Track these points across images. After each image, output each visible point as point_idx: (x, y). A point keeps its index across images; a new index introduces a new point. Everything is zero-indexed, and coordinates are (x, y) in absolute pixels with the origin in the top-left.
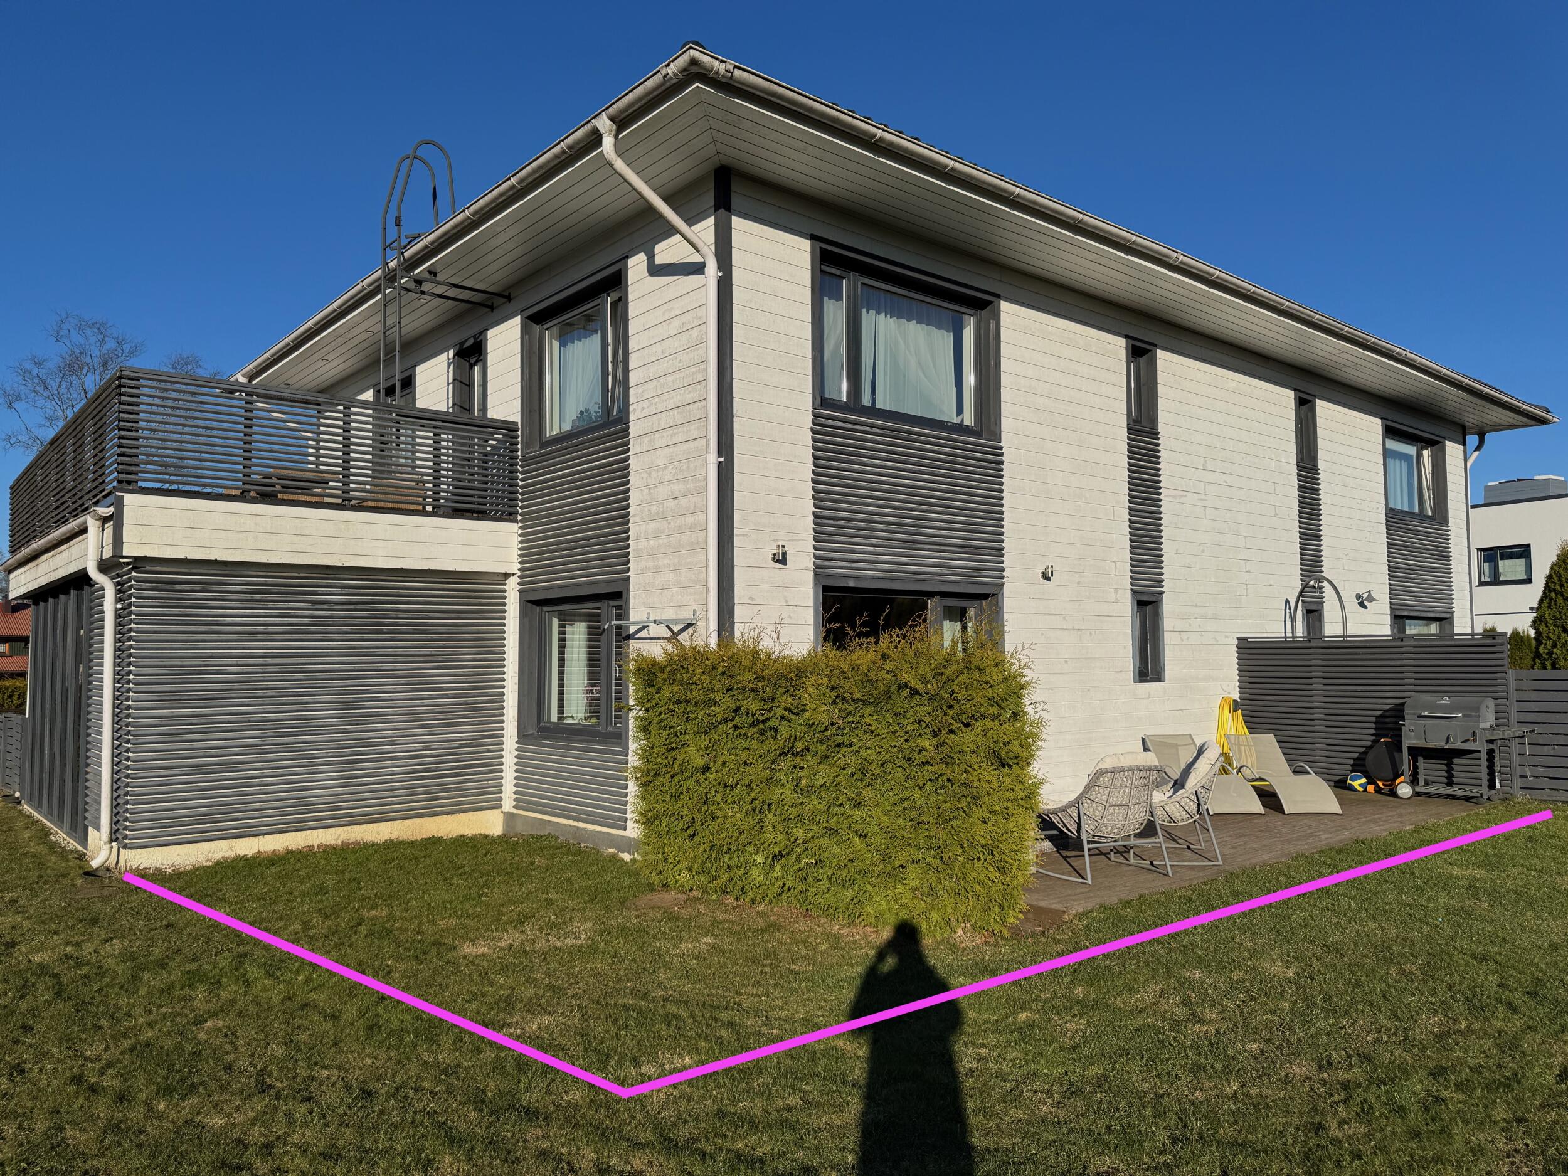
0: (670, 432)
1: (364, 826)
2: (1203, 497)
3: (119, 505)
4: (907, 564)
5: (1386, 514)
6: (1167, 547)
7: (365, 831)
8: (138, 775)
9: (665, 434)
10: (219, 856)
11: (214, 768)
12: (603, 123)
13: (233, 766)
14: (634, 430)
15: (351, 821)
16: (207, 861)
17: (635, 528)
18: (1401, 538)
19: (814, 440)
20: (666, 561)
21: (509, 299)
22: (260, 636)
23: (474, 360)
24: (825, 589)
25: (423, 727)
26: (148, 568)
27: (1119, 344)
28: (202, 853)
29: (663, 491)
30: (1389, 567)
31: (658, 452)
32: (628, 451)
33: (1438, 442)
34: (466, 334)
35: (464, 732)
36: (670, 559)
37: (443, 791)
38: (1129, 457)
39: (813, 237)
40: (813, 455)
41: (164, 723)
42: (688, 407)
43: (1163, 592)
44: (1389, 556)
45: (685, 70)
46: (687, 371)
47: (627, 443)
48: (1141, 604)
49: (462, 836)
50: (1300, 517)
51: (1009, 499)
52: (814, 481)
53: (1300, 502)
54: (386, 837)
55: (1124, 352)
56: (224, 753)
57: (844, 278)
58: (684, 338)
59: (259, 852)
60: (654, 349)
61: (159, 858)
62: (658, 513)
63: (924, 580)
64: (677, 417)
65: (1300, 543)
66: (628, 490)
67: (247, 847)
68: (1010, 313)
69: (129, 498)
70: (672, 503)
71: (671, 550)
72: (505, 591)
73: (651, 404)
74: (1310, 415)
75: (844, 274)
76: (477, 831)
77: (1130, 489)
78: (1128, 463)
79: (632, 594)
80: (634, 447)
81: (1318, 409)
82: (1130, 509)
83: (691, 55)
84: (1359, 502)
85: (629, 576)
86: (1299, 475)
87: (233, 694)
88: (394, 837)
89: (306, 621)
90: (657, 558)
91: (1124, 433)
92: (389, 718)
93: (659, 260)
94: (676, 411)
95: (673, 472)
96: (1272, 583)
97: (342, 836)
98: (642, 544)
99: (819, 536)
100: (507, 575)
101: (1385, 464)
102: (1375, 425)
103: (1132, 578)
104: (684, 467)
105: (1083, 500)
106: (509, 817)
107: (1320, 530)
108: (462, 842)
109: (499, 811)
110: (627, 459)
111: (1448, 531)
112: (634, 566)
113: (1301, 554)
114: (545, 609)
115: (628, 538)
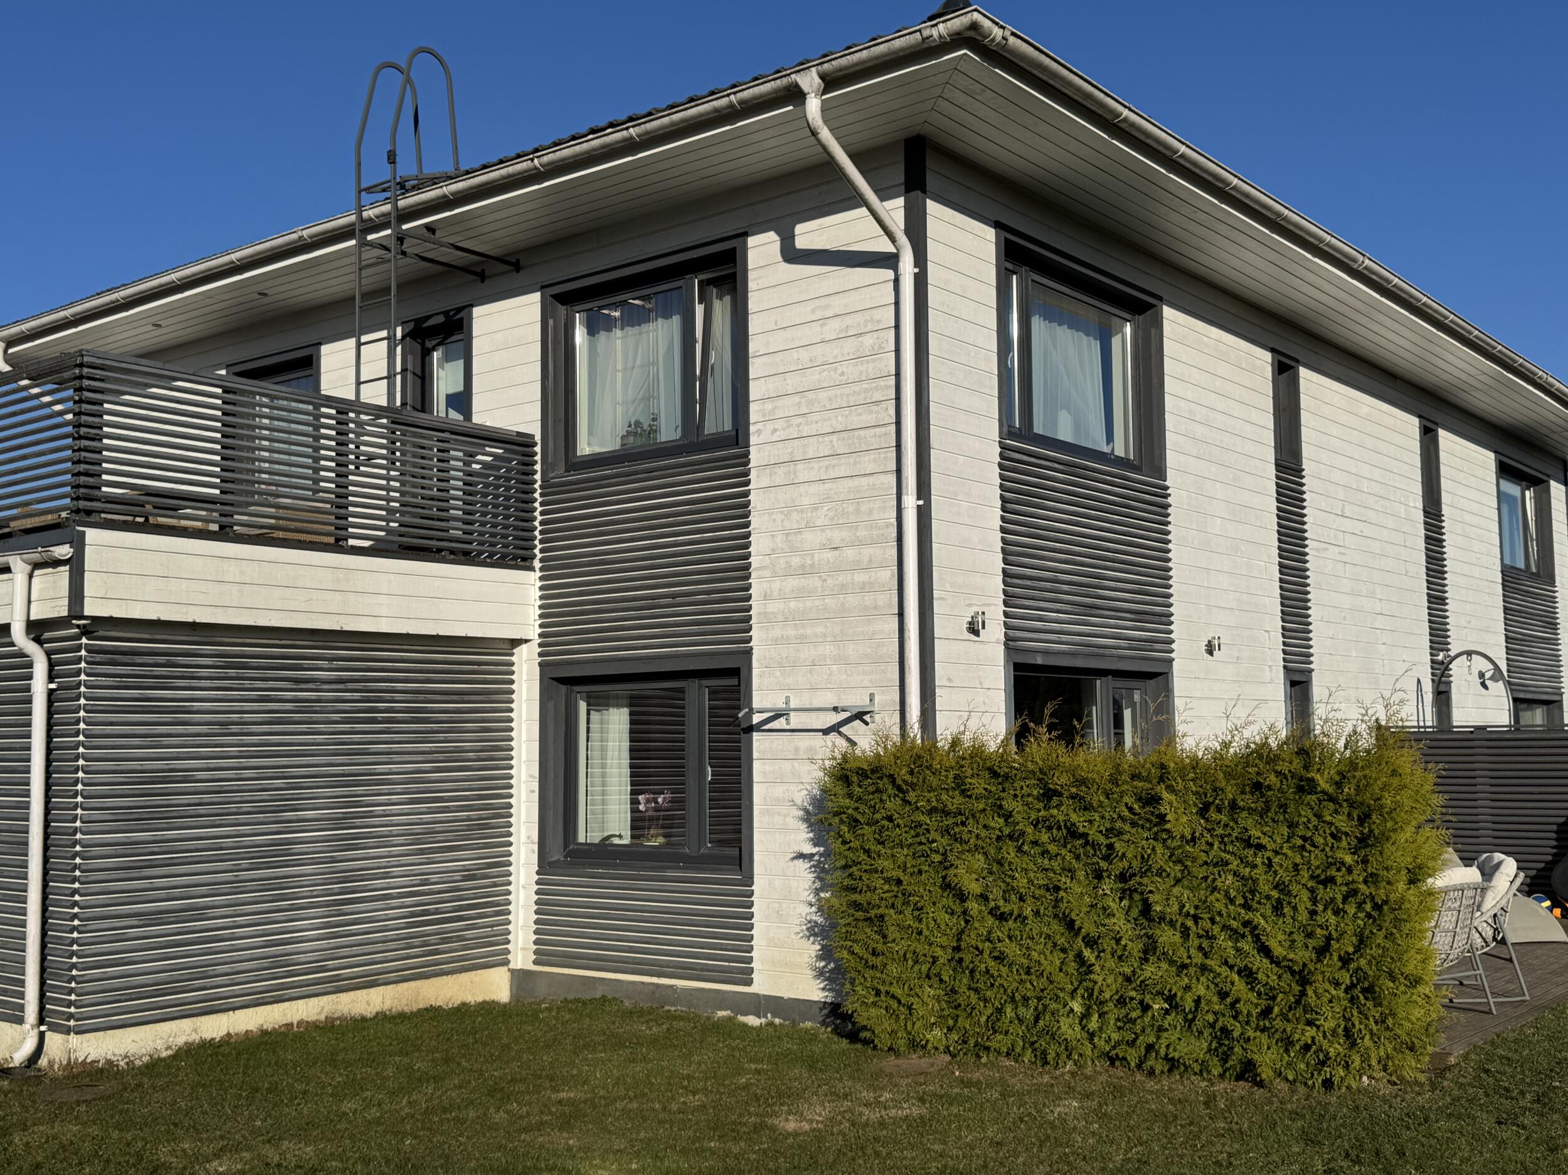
0: (825, 463)
1: (352, 993)
2: (1342, 550)
3: (79, 544)
4: (1089, 635)
5: (1502, 572)
6: (1314, 612)
7: (353, 1001)
8: (89, 928)
9: (816, 466)
10: (181, 1040)
11: (178, 915)
12: (810, 81)
13: (200, 913)
14: (756, 456)
15: (339, 986)
16: (167, 1049)
17: (758, 585)
18: (1517, 602)
19: (1002, 477)
20: (819, 630)
21: (517, 267)
22: (234, 728)
23: (434, 342)
24: (1018, 667)
25: (422, 852)
26: (101, 633)
27: (1265, 359)
28: (161, 1038)
29: (811, 539)
30: (1507, 637)
31: (803, 488)
32: (748, 483)
33: (1541, 482)
34: (432, 306)
35: (466, 860)
36: (826, 627)
37: (445, 941)
38: (1278, 501)
39: (997, 225)
40: (1002, 496)
41: (120, 852)
42: (857, 433)
43: (1313, 670)
44: (1506, 624)
45: (958, 33)
46: (856, 388)
47: (747, 474)
48: (1293, 684)
49: (464, 1004)
50: (1428, 575)
51: (1177, 554)
52: (1003, 530)
53: (1427, 556)
54: (378, 1009)
55: (1269, 369)
56: (189, 894)
57: (1015, 273)
58: (850, 346)
59: (229, 1034)
60: (795, 354)
61: (110, 1047)
62: (803, 566)
63: (1103, 656)
64: (838, 444)
65: (1429, 608)
66: (748, 535)
67: (214, 1027)
68: (1173, 320)
69: (92, 535)
70: (830, 555)
71: (827, 615)
72: (512, 664)
73: (790, 426)
74: (1432, 447)
75: (1016, 268)
76: (480, 999)
77: (1280, 541)
78: (1278, 507)
79: (755, 672)
80: (756, 479)
81: (1441, 441)
82: (1281, 565)
83: (974, 18)
84: (1478, 556)
85: (751, 648)
86: (1426, 523)
87: (202, 809)
88: (386, 1007)
89: (289, 706)
90: (803, 625)
91: (1272, 470)
92: (383, 841)
93: (801, 243)
94: (834, 437)
95: (831, 514)
96: (1405, 658)
97: (326, 1009)
98: (773, 607)
99: (1009, 599)
100: (516, 643)
101: (1499, 509)
102: (1487, 459)
103: (1284, 652)
104: (851, 509)
105: (1239, 554)
106: (520, 978)
107: (1446, 592)
108: (463, 1011)
109: (505, 969)
110: (746, 494)
111: (1554, 592)
112: (757, 635)
113: (1430, 621)
114: (576, 688)
115: (749, 598)
